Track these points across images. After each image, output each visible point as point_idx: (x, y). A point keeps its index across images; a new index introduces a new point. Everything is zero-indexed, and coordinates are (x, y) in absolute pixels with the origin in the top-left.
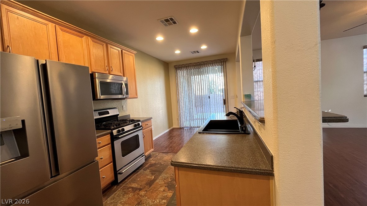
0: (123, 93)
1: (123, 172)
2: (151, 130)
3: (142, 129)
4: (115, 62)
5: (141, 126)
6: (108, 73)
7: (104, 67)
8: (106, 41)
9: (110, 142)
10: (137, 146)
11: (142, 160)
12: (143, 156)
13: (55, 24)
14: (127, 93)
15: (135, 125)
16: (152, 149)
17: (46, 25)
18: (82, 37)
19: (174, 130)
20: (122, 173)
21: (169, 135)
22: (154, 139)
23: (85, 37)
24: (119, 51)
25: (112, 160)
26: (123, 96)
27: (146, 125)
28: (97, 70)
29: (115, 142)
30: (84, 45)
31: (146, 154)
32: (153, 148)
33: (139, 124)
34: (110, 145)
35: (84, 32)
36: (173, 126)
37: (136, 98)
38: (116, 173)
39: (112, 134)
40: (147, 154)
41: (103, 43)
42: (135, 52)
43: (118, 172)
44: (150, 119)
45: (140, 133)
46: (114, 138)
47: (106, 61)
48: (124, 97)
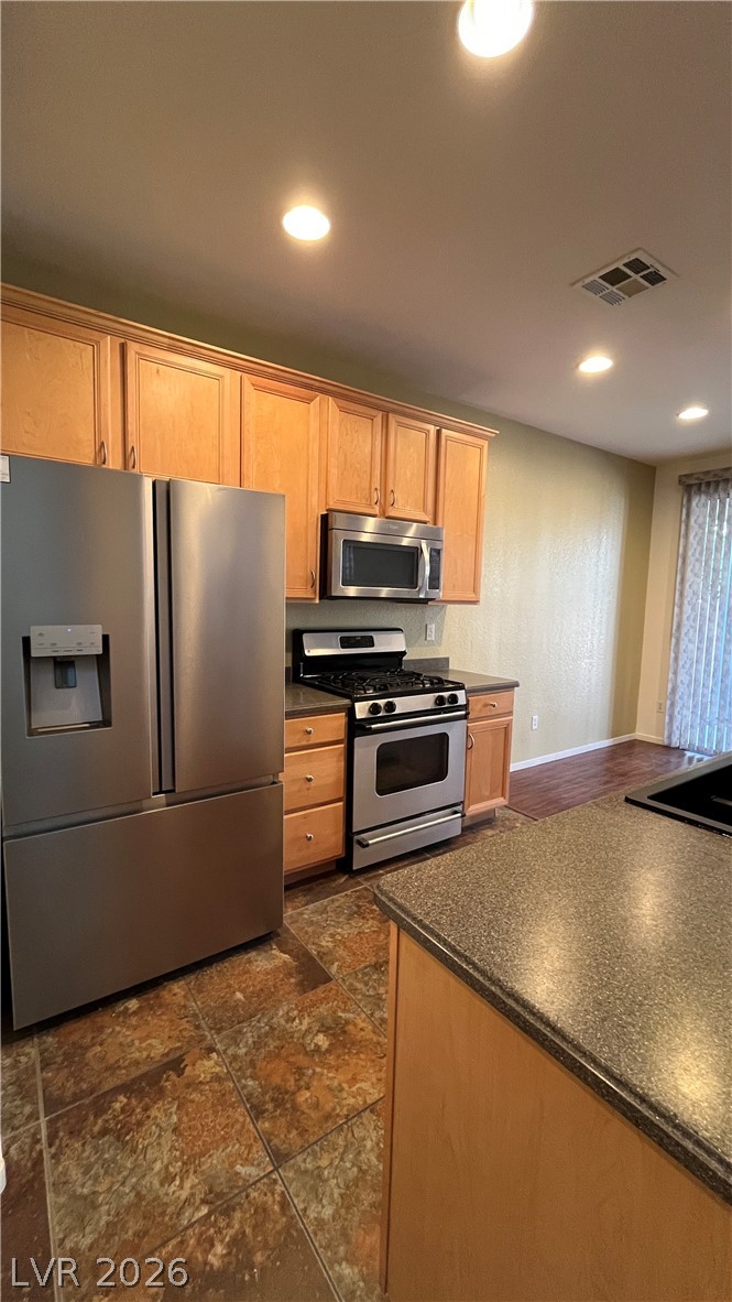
0: (420, 583)
1: (370, 842)
2: (507, 730)
3: (465, 717)
4: (408, 473)
5: (465, 707)
6: (377, 512)
7: (368, 492)
8: (383, 403)
9: (342, 735)
10: (439, 772)
11: (449, 824)
12: (456, 812)
13: (240, 373)
14: (435, 582)
15: (440, 700)
16: (502, 799)
17: (218, 378)
18: (309, 401)
19: (637, 750)
20: (368, 845)
21: (601, 764)
22: (514, 767)
23: (318, 399)
24: (427, 433)
25: (341, 793)
26: (419, 592)
27: (486, 705)
28: (344, 502)
29: (356, 739)
30: (314, 424)
31: (472, 808)
32: (503, 795)
33: (454, 699)
34: (342, 746)
35: (317, 384)
36: (633, 731)
37: (475, 602)
38: (350, 838)
39: (351, 712)
40: (474, 809)
41: (374, 412)
42: (491, 432)
43: (356, 837)
44: (512, 686)
45: (455, 732)
46: (356, 728)
47: (377, 472)
48: (422, 596)
